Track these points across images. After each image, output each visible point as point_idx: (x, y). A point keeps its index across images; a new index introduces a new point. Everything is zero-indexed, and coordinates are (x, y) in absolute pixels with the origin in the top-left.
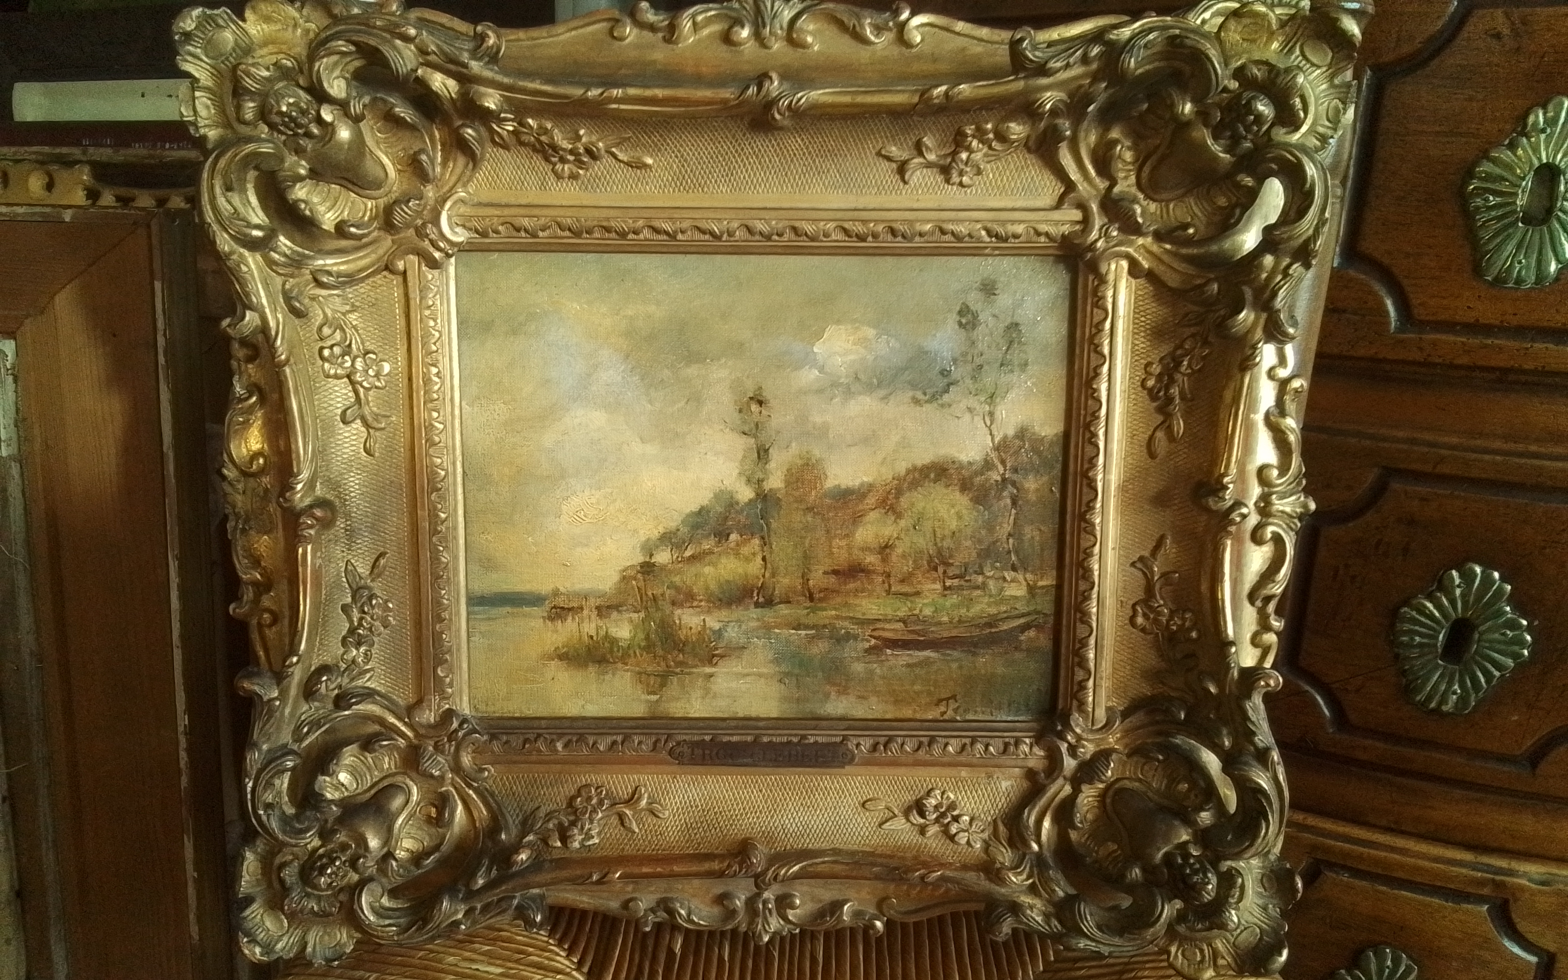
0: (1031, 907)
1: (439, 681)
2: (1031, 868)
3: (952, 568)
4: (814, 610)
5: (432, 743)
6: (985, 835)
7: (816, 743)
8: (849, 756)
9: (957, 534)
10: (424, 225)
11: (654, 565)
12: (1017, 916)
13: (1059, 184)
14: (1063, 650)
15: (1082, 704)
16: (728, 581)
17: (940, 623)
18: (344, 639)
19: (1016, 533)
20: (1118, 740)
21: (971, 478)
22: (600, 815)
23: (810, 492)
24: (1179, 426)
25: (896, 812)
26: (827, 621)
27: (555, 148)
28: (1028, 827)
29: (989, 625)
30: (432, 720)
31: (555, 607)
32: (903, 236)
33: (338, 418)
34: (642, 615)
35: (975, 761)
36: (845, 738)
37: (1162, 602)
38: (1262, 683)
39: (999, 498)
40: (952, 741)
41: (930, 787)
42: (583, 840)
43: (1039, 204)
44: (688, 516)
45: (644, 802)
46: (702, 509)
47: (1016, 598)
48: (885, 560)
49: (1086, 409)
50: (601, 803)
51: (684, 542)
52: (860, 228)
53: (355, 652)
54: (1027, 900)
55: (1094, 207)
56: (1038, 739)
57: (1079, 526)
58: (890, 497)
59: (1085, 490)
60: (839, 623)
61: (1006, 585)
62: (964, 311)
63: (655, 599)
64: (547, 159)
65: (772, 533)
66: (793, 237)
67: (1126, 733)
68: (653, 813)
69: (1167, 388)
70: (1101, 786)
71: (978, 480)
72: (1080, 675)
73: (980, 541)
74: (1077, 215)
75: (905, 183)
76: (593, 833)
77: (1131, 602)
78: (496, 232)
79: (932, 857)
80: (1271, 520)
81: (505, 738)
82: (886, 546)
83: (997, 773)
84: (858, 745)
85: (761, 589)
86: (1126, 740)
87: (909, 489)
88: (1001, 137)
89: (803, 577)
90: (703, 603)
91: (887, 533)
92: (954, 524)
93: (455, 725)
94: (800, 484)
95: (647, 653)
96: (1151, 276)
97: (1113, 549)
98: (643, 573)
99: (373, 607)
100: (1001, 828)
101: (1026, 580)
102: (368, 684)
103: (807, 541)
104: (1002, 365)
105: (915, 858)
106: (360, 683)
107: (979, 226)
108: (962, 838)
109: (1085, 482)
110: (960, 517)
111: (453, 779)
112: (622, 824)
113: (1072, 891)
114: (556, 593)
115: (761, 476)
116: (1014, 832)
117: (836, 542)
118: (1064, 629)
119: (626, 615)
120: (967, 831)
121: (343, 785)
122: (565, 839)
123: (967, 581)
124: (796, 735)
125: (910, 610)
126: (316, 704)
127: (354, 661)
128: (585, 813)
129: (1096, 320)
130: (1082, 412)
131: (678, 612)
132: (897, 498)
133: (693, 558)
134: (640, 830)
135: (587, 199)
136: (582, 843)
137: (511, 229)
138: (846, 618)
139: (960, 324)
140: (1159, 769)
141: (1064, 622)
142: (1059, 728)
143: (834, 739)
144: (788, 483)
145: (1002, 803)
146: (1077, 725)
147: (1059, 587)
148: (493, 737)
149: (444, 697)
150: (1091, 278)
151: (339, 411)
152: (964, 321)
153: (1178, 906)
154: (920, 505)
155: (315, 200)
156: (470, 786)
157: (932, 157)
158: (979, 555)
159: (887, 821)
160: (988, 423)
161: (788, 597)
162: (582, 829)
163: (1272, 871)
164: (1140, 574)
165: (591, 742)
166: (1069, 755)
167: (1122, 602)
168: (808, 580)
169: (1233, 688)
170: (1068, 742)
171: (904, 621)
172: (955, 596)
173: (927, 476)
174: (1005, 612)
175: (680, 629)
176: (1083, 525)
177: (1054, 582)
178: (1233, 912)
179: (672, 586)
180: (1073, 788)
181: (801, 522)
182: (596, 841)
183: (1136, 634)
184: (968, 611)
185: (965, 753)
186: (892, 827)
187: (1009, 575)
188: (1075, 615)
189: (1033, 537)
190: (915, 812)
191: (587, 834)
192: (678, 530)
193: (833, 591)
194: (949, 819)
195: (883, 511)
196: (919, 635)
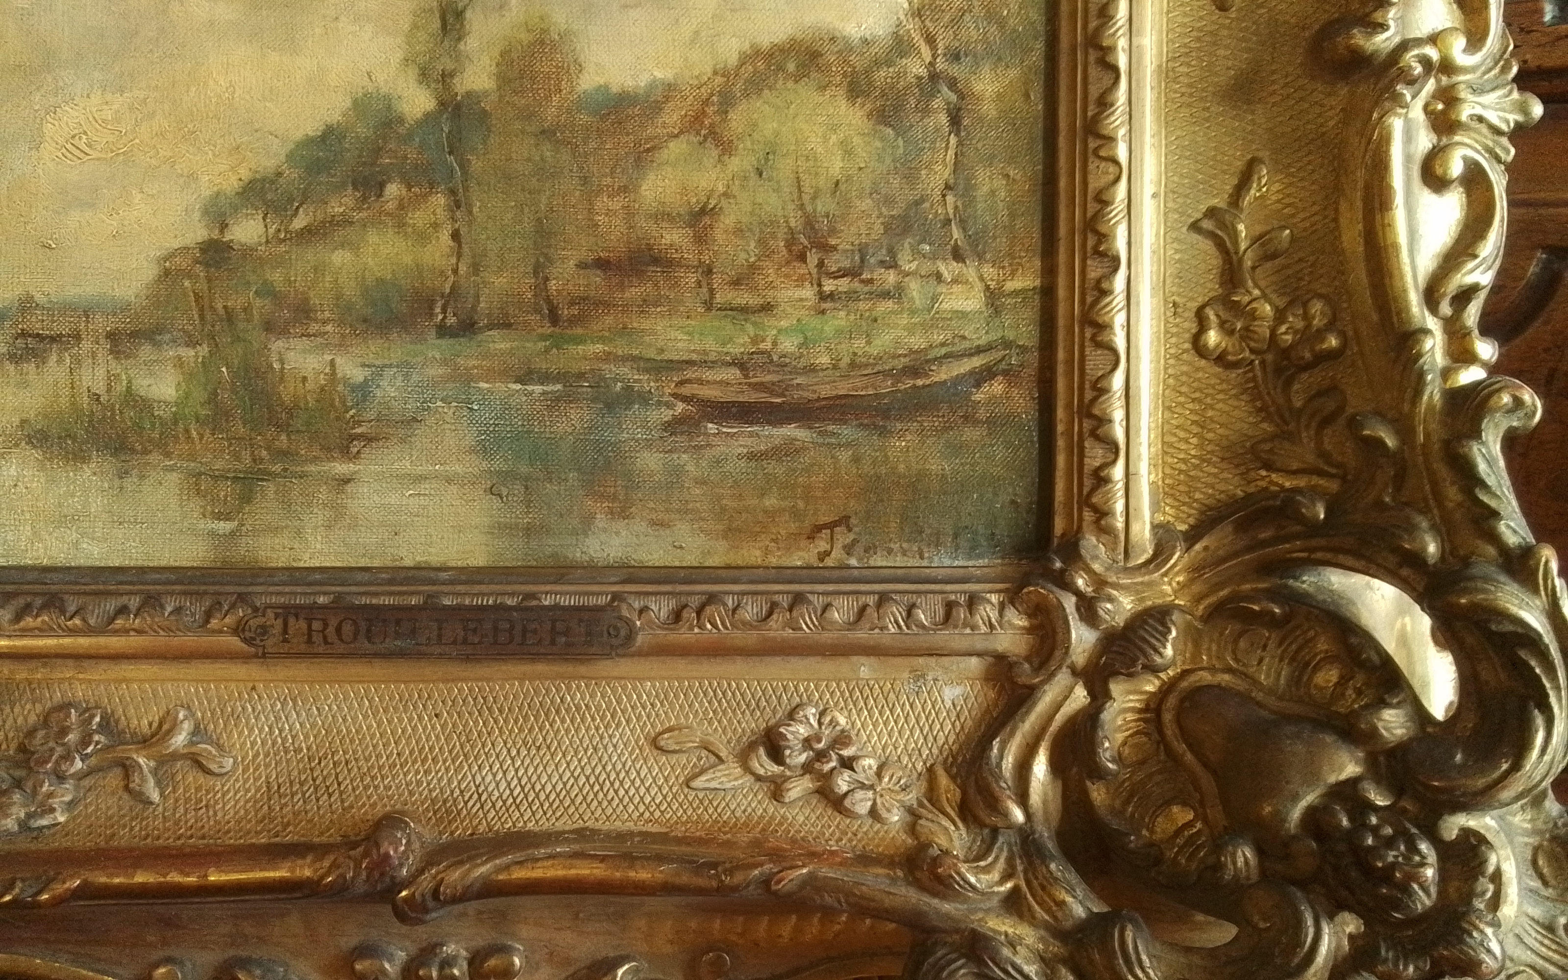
0: (1012, 944)
2: (1010, 861)
3: (836, 256)
4: (558, 342)
6: (911, 798)
7: (556, 607)
8: (623, 633)
9: (843, 187)
11: (229, 246)
12: (980, 962)
14: (1060, 413)
15: (1102, 514)
16: (380, 281)
17: (811, 369)
19: (959, 184)
20: (1182, 586)
21: (868, 72)
22: (79, 764)
23: (548, 98)
25: (723, 754)
26: (586, 366)
28: (999, 777)
29: (913, 371)
31: (23, 334)
34: (204, 350)
35: (886, 640)
36: (616, 597)
37: (1256, 292)
39: (926, 111)
40: (839, 601)
41: (796, 701)
44: (300, 146)
45: (180, 740)
46: (329, 131)
47: (962, 315)
48: (701, 239)
50: (85, 741)
51: (291, 200)
54: (1003, 928)
56: (1015, 595)
57: (1085, 152)
58: (710, 110)
59: (1094, 71)
60: (610, 370)
61: (943, 289)
63: (230, 316)
65: (472, 184)
67: (1196, 570)
68: (197, 763)
70: (1151, 686)
71: (882, 75)
72: (1095, 455)
73: (889, 201)
76: (55, 802)
77: (1194, 305)
79: (793, 841)
80: (1457, 138)
82: (703, 211)
83: (933, 667)
84: (643, 611)
85: (450, 297)
86: (1197, 588)
87: (746, 94)
89: (536, 273)
90: (329, 328)
91: (704, 184)
92: (836, 166)
94: (527, 83)
95: (214, 431)
97: (1155, 196)
98: (207, 265)
100: (944, 780)
101: (981, 278)
105: (756, 844)
108: (861, 803)
109: (1093, 56)
110: (848, 152)
112: (128, 788)
113: (1098, 908)
114: (27, 305)
115: (450, 66)
116: (972, 791)
117: (602, 202)
118: (1061, 369)
120: (872, 787)
123: (862, 281)
124: (512, 594)
125: (755, 340)
131: (278, 345)
132: (724, 113)
133: (309, 234)
134: (164, 799)
136: (24, 826)
138: (625, 359)
140: (1271, 644)
141: (1061, 355)
142: (1058, 565)
143: (593, 601)
144: (503, 79)
145: (946, 732)
146: (1096, 557)
147: (1048, 292)
153: (1350, 929)
154: (769, 127)
158: (887, 228)
159: (703, 772)
161: (507, 315)
162: (35, 792)
163: (1554, 839)
164: (1207, 245)
165: (72, 608)
166: (1081, 619)
167: (1175, 305)
168: (547, 279)
169: (1433, 426)
170: (1078, 593)
171: (740, 364)
172: (842, 314)
173: (781, 68)
174: (943, 345)
175: (282, 379)
176: (1092, 144)
177: (1038, 283)
178: (1489, 931)
179: (267, 291)
180: (1091, 692)
181: (529, 160)
182: (62, 819)
183: (1208, 370)
184: (869, 343)
185: (865, 624)
186: (713, 785)
187: (948, 269)
188: (1082, 332)
189: (993, 193)
190: (762, 751)
191: (42, 804)
192: (279, 174)
193: (598, 303)
194: (833, 764)
195: (696, 140)
196: (772, 393)
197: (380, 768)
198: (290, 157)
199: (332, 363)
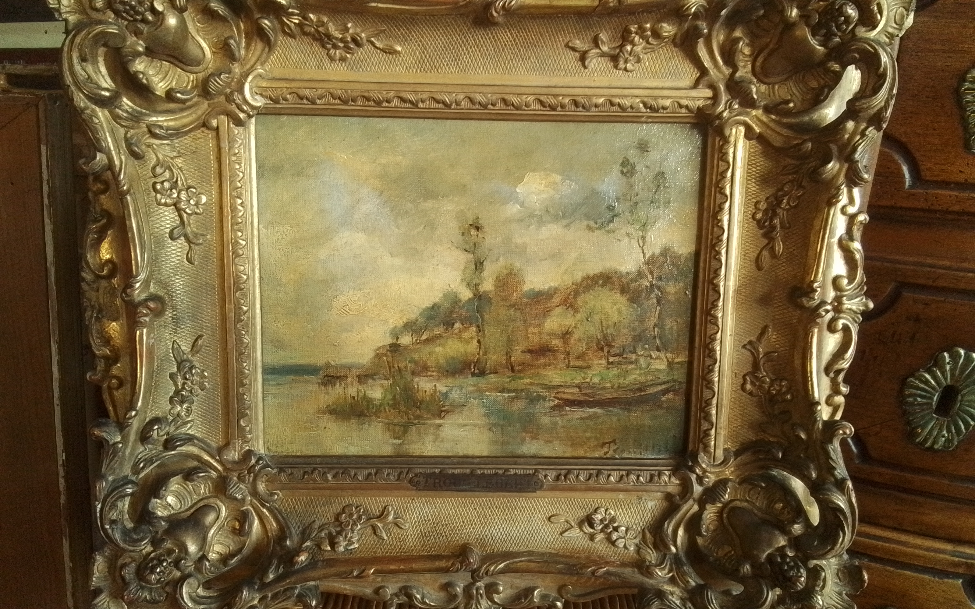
0: (672, 594)
1: (241, 429)
2: (671, 565)
3: (614, 349)
5: (236, 474)
6: (637, 541)
7: (516, 474)
8: (540, 484)
9: (618, 324)
10: (232, 93)
11: (399, 345)
12: (662, 600)
13: (696, 70)
14: (693, 408)
15: (706, 446)
16: (453, 357)
17: (604, 389)
18: (171, 398)
19: (660, 324)
20: (733, 472)
21: (628, 284)
22: (359, 527)
23: (513, 293)
24: (780, 247)
25: (573, 524)
26: (524, 387)
27: (329, 36)
28: (667, 535)
29: (641, 390)
30: (237, 458)
31: (327, 376)
32: (583, 107)
33: (167, 235)
34: (391, 381)
35: (629, 487)
36: (536, 470)
37: (765, 374)
38: (841, 432)
39: (648, 298)
40: (613, 473)
41: (597, 506)
42: (347, 545)
43: (681, 84)
44: (424, 310)
45: (391, 518)
46: (435, 305)
47: (658, 370)
48: (566, 342)
49: (712, 234)
50: (359, 518)
51: (421, 329)
52: (552, 101)
53: (179, 408)
54: (669, 589)
55: (722, 87)
56: (675, 472)
57: (706, 319)
58: (570, 297)
59: (711, 292)
60: (532, 388)
61: (652, 361)
62: (625, 163)
63: (400, 370)
64: (324, 46)
65: (485, 323)
66: (503, 107)
67: (738, 467)
68: (397, 525)
69: (771, 220)
70: (720, 505)
71: (633, 285)
72: (705, 426)
73: (634, 330)
74: (709, 93)
75: (585, 67)
76: (354, 540)
77: (742, 374)
78: (285, 99)
79: (599, 557)
80: (841, 315)
81: (289, 471)
82: (567, 333)
83: (645, 496)
84: (546, 476)
85: (477, 363)
86: (738, 472)
87: (584, 292)
88: (656, 34)
89: (507, 354)
90: (434, 374)
91: (567, 323)
92: (615, 317)
93: (253, 461)
94: (505, 288)
95: (394, 409)
96: (761, 139)
97: (730, 335)
98: (391, 351)
99: (193, 375)
100: (648, 535)
101: (666, 357)
102: (189, 432)
103: (510, 329)
104: (652, 202)
105: (588, 558)
106: (183, 430)
107: (638, 100)
108: (621, 543)
109: (711, 287)
110: (620, 312)
111: (251, 501)
112: (375, 533)
113: (701, 582)
114: (328, 365)
115: (478, 282)
116: (658, 539)
117: (531, 330)
118: (694, 392)
119: (379, 382)
120: (624, 538)
121: (170, 505)
122: (333, 544)
123: (624, 358)
124: (501, 469)
125: (584, 378)
126: (150, 446)
127: (178, 415)
128: (348, 526)
129: (720, 170)
130: (710, 237)
131: (416, 379)
132: (575, 298)
133: (427, 341)
134: (388, 537)
135: (353, 76)
136: (346, 548)
137: (297, 98)
138: (538, 384)
139: (622, 172)
140: (761, 493)
141: (694, 388)
142: (690, 464)
143: (528, 472)
144: (496, 286)
145: (648, 517)
146: (703, 462)
147: (690, 363)
148: (281, 470)
149: (246, 441)
150: (717, 139)
151: (168, 231)
152: (625, 170)
153: (778, 593)
154: (591, 304)
155: (151, 72)
156: (264, 506)
157: (605, 48)
158: (633, 339)
159: (566, 531)
160: (641, 245)
161: (496, 369)
162: (346, 537)
163: (845, 567)
164: (749, 354)
165: (353, 474)
166: (698, 483)
167: (735, 373)
168: (511, 357)
169: (818, 435)
170: (697, 475)
171: (579, 387)
172: (616, 369)
173: (597, 283)
174: (651, 380)
175: (418, 392)
176: (709, 318)
177: (687, 360)
178: (819, 597)
179: (412, 361)
180: (699, 506)
181: (506, 315)
182: (356, 546)
183: (745, 396)
184: (625, 379)
185: (622, 482)
186: (570, 535)
187: (654, 354)
188: (702, 383)
189: (672, 327)
190: (586, 524)
191: (349, 541)
192: (417, 320)
193: (528, 365)
194: (611, 529)
195: (565, 307)
196: (589, 396)
197: (458, 527)
198: (420, 314)
199: (435, 385)
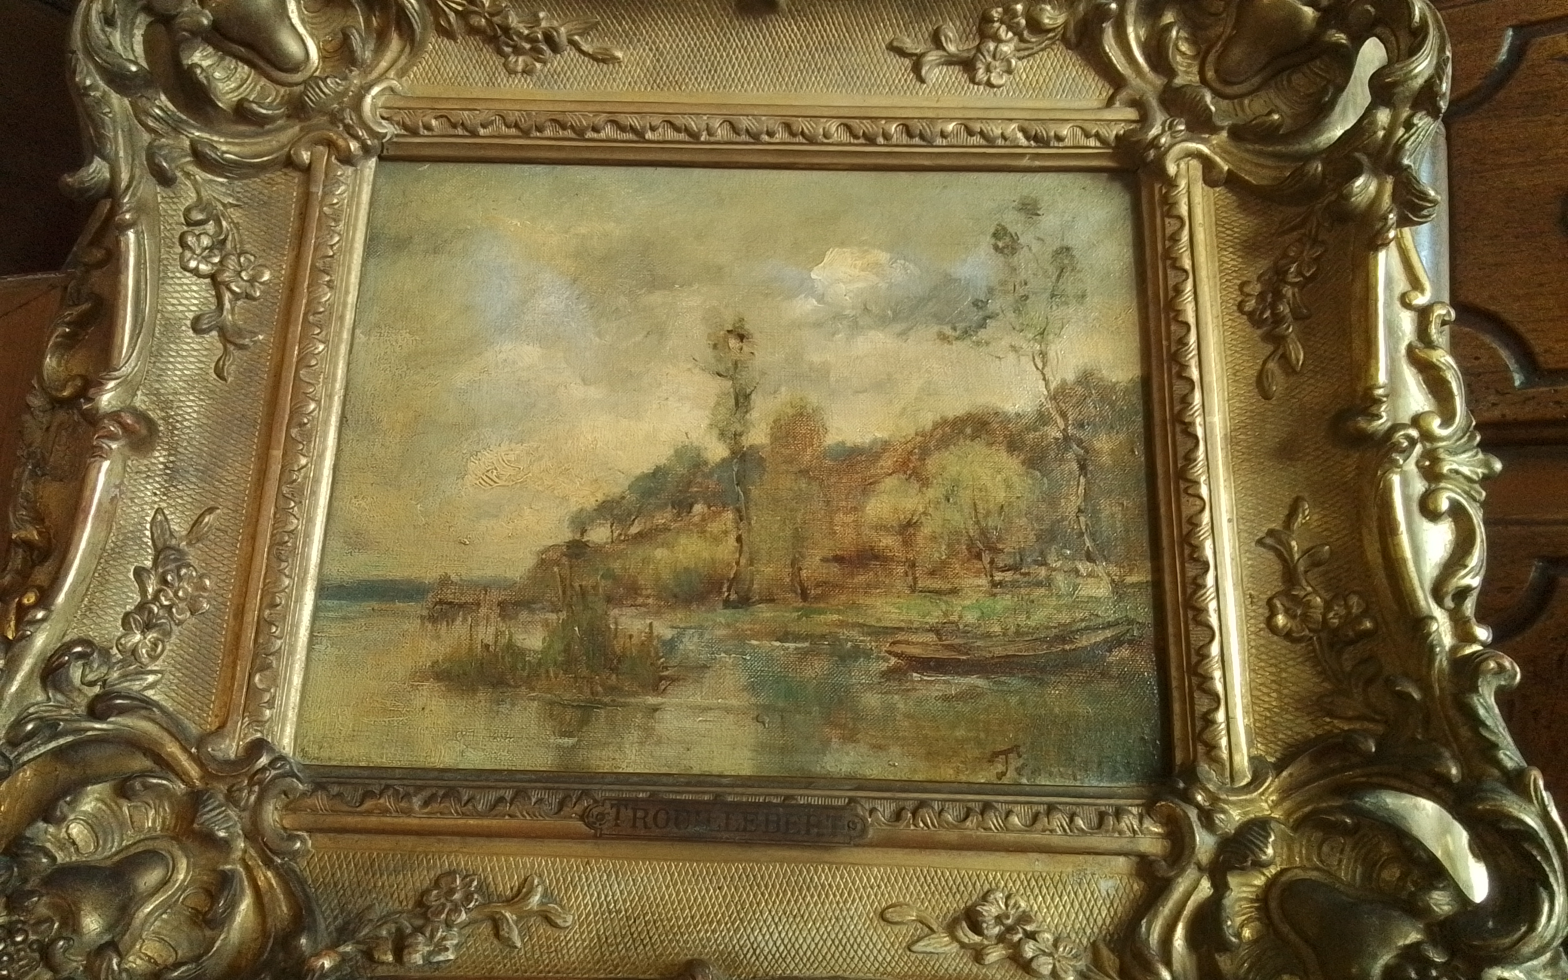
1: (252, 692)
3: (1002, 556)
4: (807, 613)
5: (223, 788)
6: (1081, 964)
7: (809, 805)
8: (859, 827)
9: (1006, 509)
10: (342, 110)
11: (586, 545)
13: (1107, 86)
14: (1174, 673)
15: (1212, 747)
16: (686, 569)
17: (988, 636)
18: (127, 615)
19: (1089, 507)
20: (1276, 803)
21: (1021, 434)
22: (464, 916)
23: (804, 450)
24: (1298, 354)
25: (935, 927)
26: (826, 630)
27: (506, 30)
28: (1149, 948)
29: (1062, 639)
30: (233, 756)
31: (441, 602)
32: (922, 137)
33: (188, 323)
34: (563, 615)
35: (1054, 840)
36: (852, 800)
37: (1309, 589)
38: (1492, 664)
39: (1062, 461)
40: (1017, 808)
41: (987, 887)
42: (430, 953)
43: (1083, 104)
44: (638, 479)
45: (535, 900)
46: (658, 469)
47: (1097, 600)
48: (907, 543)
49: (1168, 339)
50: (468, 898)
51: (629, 515)
52: (867, 126)
53: (138, 637)
55: (1154, 103)
56: (1149, 809)
57: (1177, 490)
58: (913, 458)
59: (1179, 437)
60: (844, 633)
61: (1080, 581)
62: (999, 233)
63: (583, 592)
64: (500, 52)
65: (751, 504)
66: (786, 137)
67: (1286, 793)
68: (547, 919)
69: (1273, 306)
70: (1260, 881)
71: (1031, 437)
72: (1202, 704)
73: (1039, 519)
74: (1131, 114)
75: (922, 81)
76: (448, 943)
77: (1265, 597)
78: (428, 127)
80: (1442, 485)
81: (335, 790)
82: (909, 524)
83: (1091, 864)
84: (872, 811)
85: (735, 580)
86: (1287, 804)
87: (938, 448)
88: (1035, 26)
89: (793, 565)
90: (650, 601)
91: (909, 506)
92: (1001, 496)
93: (264, 760)
94: (791, 440)
95: (566, 672)
96: (1232, 181)
97: (1230, 521)
98: (569, 556)
99: (180, 578)
100: (1105, 952)
101: (1109, 575)
102: (150, 693)
103: (799, 516)
104: (1053, 296)
106: (136, 686)
107: (1014, 126)
108: (1045, 966)
109: (1178, 429)
110: (1009, 487)
111: (245, 851)
112: (497, 935)
114: (445, 582)
115: (740, 429)
116: (1128, 958)
117: (840, 517)
118: (1171, 640)
119: (540, 616)
120: (1051, 955)
121: (73, 843)
122: (400, 948)
123: (1021, 574)
124: (776, 796)
125: (946, 615)
126: (59, 696)
127: (134, 651)
128: (441, 912)
129: (1169, 231)
130: (1164, 343)
131: (614, 612)
132: (922, 459)
133: (640, 535)
134: (524, 945)
135: (542, 94)
136: (427, 958)
137: (447, 125)
138: (854, 625)
139: (996, 248)
140: (1348, 849)
141: (1171, 630)
142: (1181, 785)
143: (835, 802)
144: (774, 438)
145: (1103, 915)
146: (1209, 780)
147: (1157, 585)
148: (319, 786)
149: (257, 721)
150: (1157, 187)
151: (191, 315)
152: (1000, 244)
154: (953, 470)
155: (217, 75)
156: (268, 863)
157: (952, 48)
158: (1039, 538)
159: (920, 939)
160: (1040, 366)
161: (771, 594)
162: (432, 936)
164: (1271, 555)
165: (466, 798)
166: (1203, 826)
167: (1251, 595)
168: (800, 569)
169: (1445, 684)
170: (1198, 806)
171: (935, 630)
172: (1009, 596)
173: (961, 432)
174: (1082, 620)
175: (616, 636)
176: (1182, 485)
177: (1149, 578)
179: (609, 575)
180: (1214, 885)
181: (791, 489)
182: (452, 957)
183: (1280, 644)
184: (1028, 618)
185: (1039, 826)
186: (929, 949)
187: (1083, 567)
188: (1186, 615)
189: (1113, 515)
190: (964, 924)
191: (437, 945)
192: (623, 498)
193: (836, 586)
194: (1020, 935)
195: (904, 477)
196: (959, 652)
197: (679, 927)
198: (630, 487)
199: (651, 624)
